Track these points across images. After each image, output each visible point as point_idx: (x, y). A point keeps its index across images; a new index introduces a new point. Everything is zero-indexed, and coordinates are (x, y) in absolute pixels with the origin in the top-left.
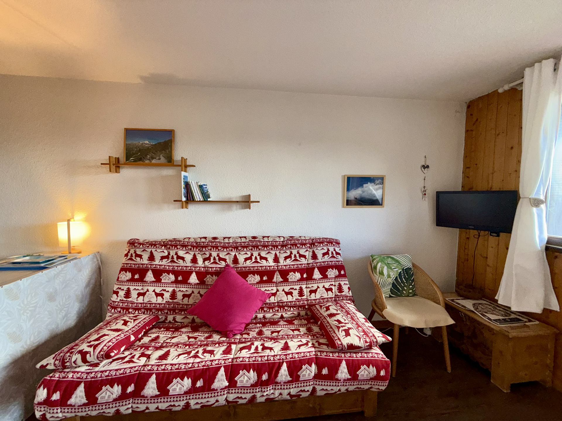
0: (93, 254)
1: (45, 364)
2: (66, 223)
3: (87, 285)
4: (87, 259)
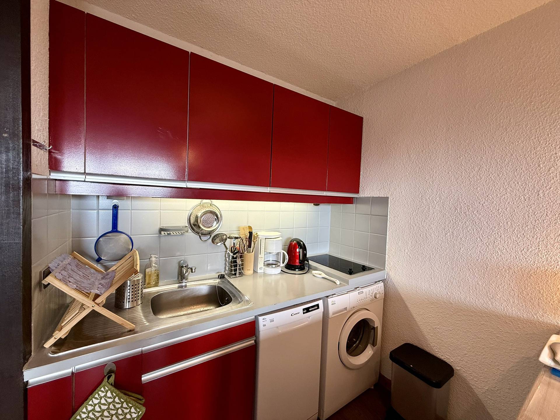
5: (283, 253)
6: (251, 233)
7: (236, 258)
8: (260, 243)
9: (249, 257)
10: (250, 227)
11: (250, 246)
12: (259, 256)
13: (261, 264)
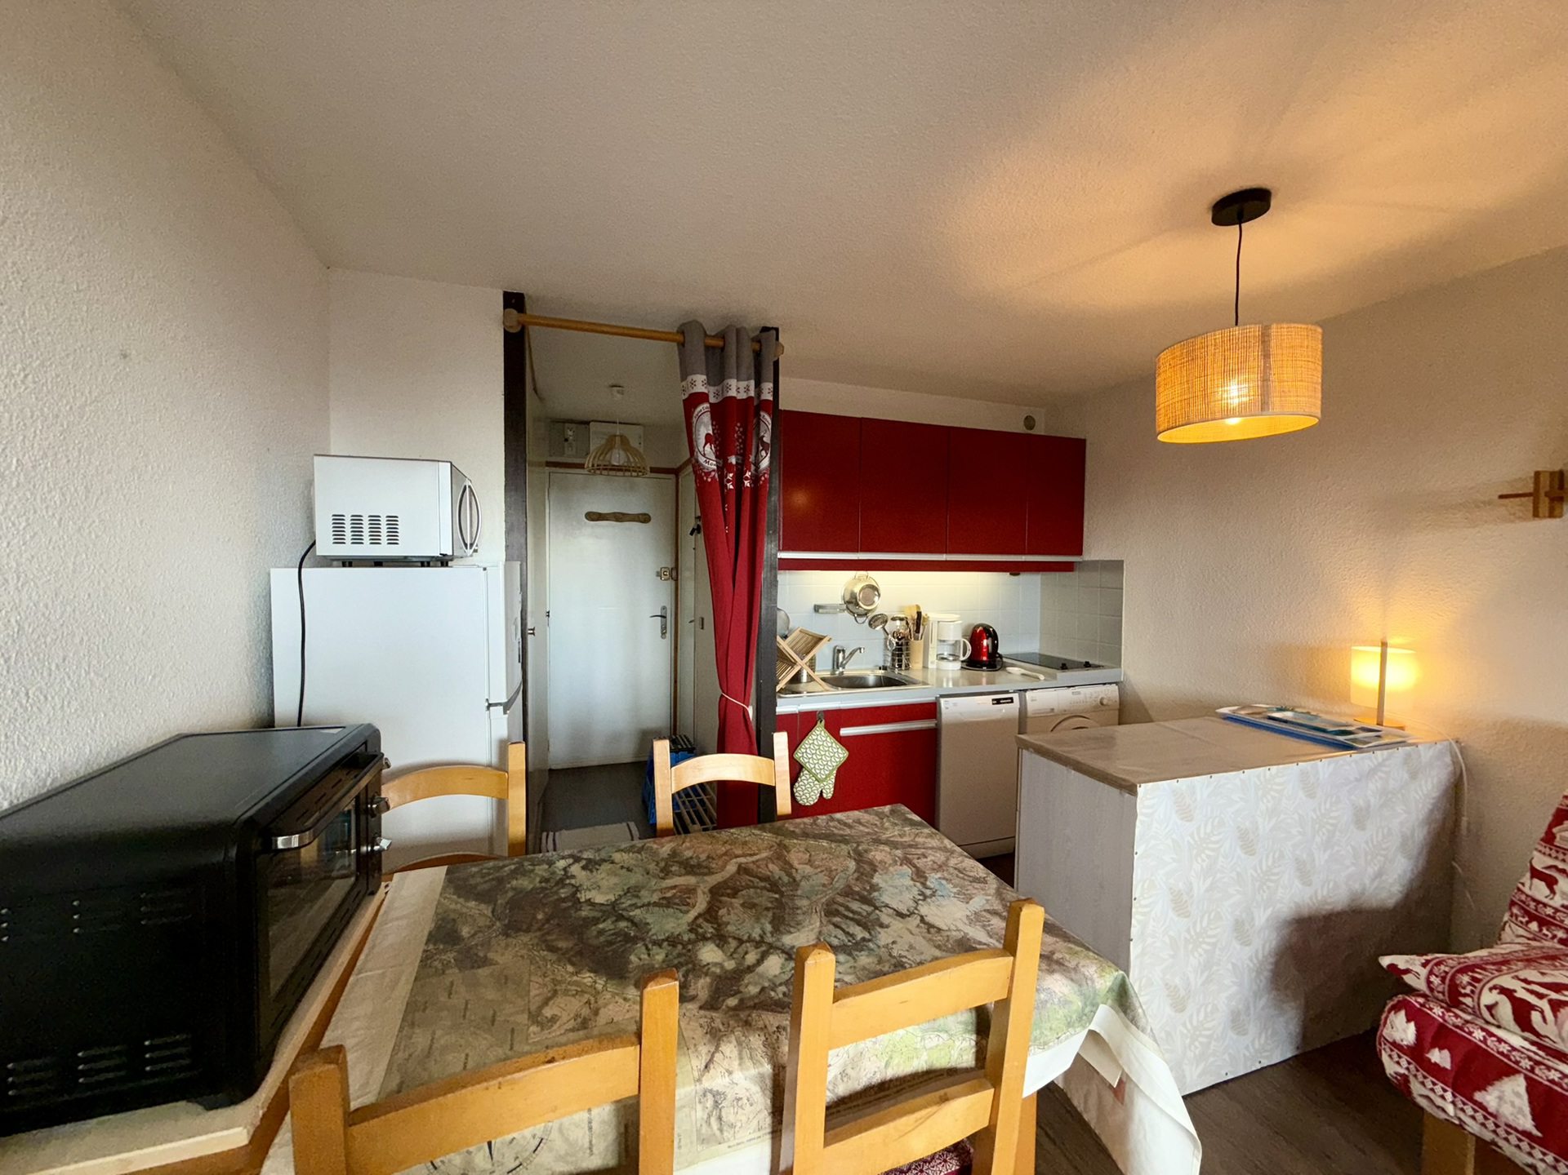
0: (1445, 743)
1: (1402, 966)
2: (1378, 650)
3: (1429, 820)
4: (1432, 750)
5: (964, 642)
6: (919, 614)
7: (902, 645)
8: (932, 628)
9: (917, 646)
10: (918, 607)
11: (918, 631)
12: (931, 645)
13: (932, 657)
